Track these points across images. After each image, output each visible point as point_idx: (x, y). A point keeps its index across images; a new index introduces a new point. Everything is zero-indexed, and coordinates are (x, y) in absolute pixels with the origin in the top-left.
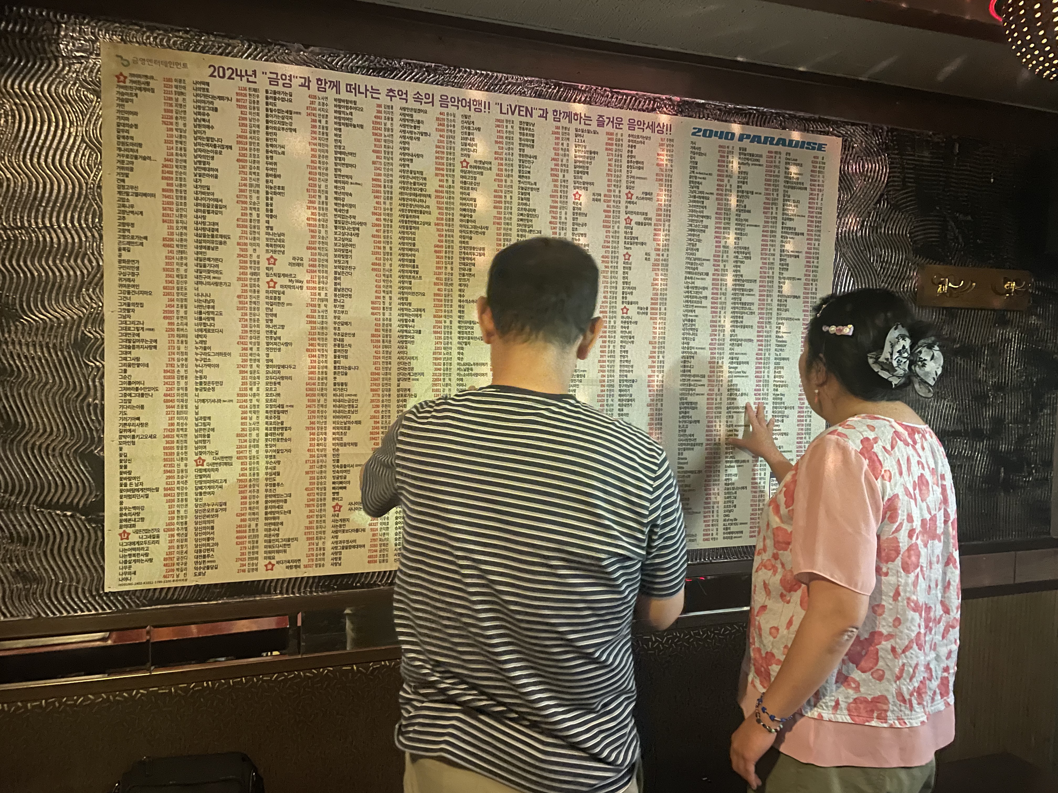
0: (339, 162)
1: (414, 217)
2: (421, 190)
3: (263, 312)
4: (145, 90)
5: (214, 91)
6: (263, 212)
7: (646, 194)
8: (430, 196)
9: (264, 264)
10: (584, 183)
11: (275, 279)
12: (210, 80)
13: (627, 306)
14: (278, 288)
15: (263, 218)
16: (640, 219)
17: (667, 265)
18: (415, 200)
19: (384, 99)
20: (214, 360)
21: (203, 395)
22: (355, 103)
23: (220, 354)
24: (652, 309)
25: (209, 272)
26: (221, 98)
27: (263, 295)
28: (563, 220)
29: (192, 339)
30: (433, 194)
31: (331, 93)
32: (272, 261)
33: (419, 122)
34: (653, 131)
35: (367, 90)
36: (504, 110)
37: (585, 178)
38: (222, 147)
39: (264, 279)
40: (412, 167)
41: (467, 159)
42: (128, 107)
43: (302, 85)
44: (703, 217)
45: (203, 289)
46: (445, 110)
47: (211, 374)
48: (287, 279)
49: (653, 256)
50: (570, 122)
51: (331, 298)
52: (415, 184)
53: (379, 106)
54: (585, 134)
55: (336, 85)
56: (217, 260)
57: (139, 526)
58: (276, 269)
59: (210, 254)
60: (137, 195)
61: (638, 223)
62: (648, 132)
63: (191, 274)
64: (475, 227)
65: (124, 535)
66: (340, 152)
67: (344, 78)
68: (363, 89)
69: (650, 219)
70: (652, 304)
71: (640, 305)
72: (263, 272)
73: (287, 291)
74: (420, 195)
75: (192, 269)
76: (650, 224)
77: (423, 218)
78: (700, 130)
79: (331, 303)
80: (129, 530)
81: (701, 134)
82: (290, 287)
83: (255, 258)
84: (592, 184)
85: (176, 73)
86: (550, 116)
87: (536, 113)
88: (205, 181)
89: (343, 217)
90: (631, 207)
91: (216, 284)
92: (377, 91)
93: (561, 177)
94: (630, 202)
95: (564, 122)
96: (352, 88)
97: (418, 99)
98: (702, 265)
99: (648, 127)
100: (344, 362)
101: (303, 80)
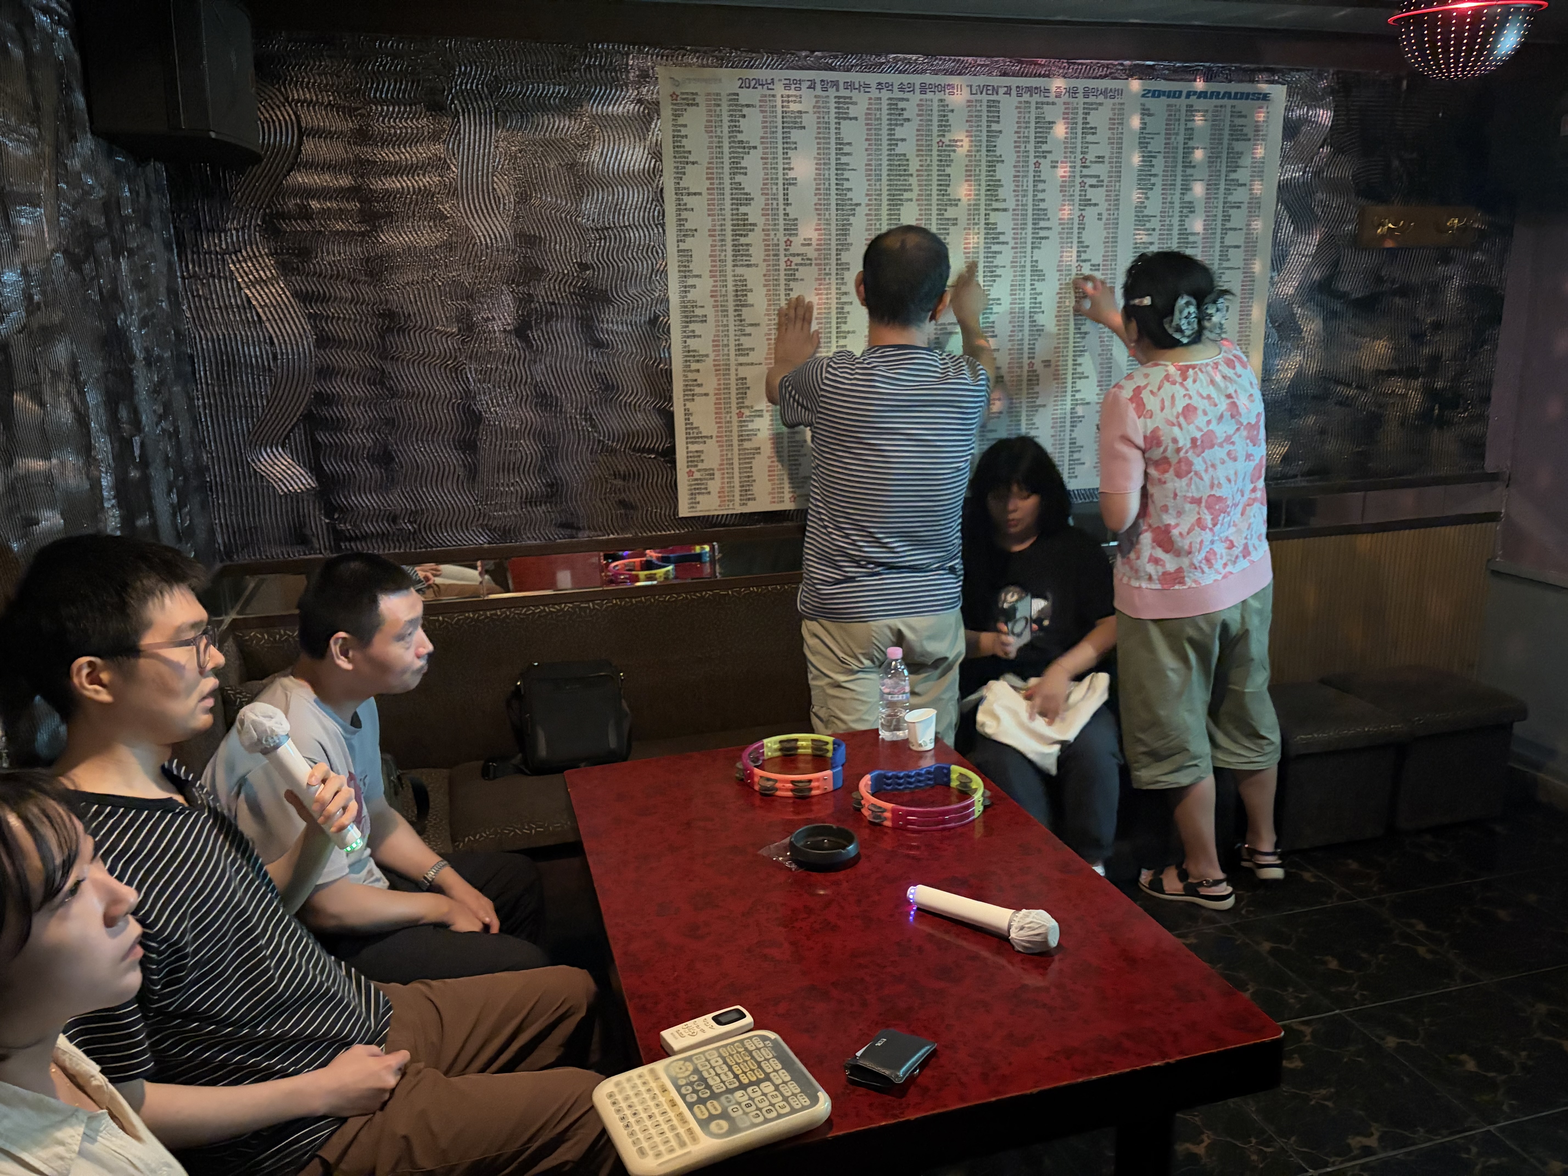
0: (840, 152)
1: (900, 195)
2: (905, 170)
3: (782, 287)
4: (692, 105)
5: (742, 101)
6: (781, 201)
7: (1099, 157)
8: (911, 175)
9: (782, 246)
10: (1043, 152)
11: (791, 258)
12: (739, 91)
13: (1082, 264)
14: (793, 267)
15: (781, 207)
16: (1094, 181)
17: (1117, 224)
18: (899, 180)
19: (875, 93)
20: (748, 330)
21: (742, 359)
22: (851, 98)
23: (752, 325)
24: (1104, 265)
25: (742, 255)
26: (748, 106)
27: (782, 273)
28: (1025, 188)
29: (731, 313)
30: (915, 174)
31: (832, 92)
32: (789, 243)
33: (902, 110)
34: (1106, 98)
35: (860, 86)
36: (974, 92)
37: (1045, 147)
38: (750, 148)
39: (783, 259)
40: (898, 151)
41: (943, 139)
42: (681, 121)
43: (809, 88)
44: (1151, 175)
45: (739, 270)
46: (923, 96)
47: (746, 342)
48: (800, 258)
49: (1105, 217)
50: (1031, 96)
51: (834, 272)
52: (899, 165)
53: (870, 99)
54: (1045, 106)
55: (835, 84)
56: (747, 245)
57: (701, 466)
58: (792, 250)
59: (743, 240)
60: (689, 194)
61: (1091, 186)
62: (1101, 99)
63: (730, 258)
64: (950, 200)
65: (690, 473)
66: (840, 143)
67: (841, 77)
68: (857, 86)
69: (1102, 181)
70: (1104, 260)
71: (1093, 262)
72: (782, 253)
73: (800, 268)
74: (904, 175)
75: (730, 253)
76: (1102, 186)
77: (906, 195)
78: (1149, 91)
79: (834, 277)
80: (693, 469)
81: (1150, 95)
82: (801, 264)
83: (776, 242)
84: (1050, 152)
85: (714, 88)
86: (1014, 92)
87: (1002, 91)
88: (739, 178)
89: (843, 200)
90: (1086, 172)
91: (748, 266)
92: (867, 86)
93: (1022, 149)
94: (1084, 167)
95: (1026, 97)
96: (849, 86)
97: (901, 89)
98: (1149, 221)
99: (1101, 93)
100: (844, 328)
101: (809, 83)
